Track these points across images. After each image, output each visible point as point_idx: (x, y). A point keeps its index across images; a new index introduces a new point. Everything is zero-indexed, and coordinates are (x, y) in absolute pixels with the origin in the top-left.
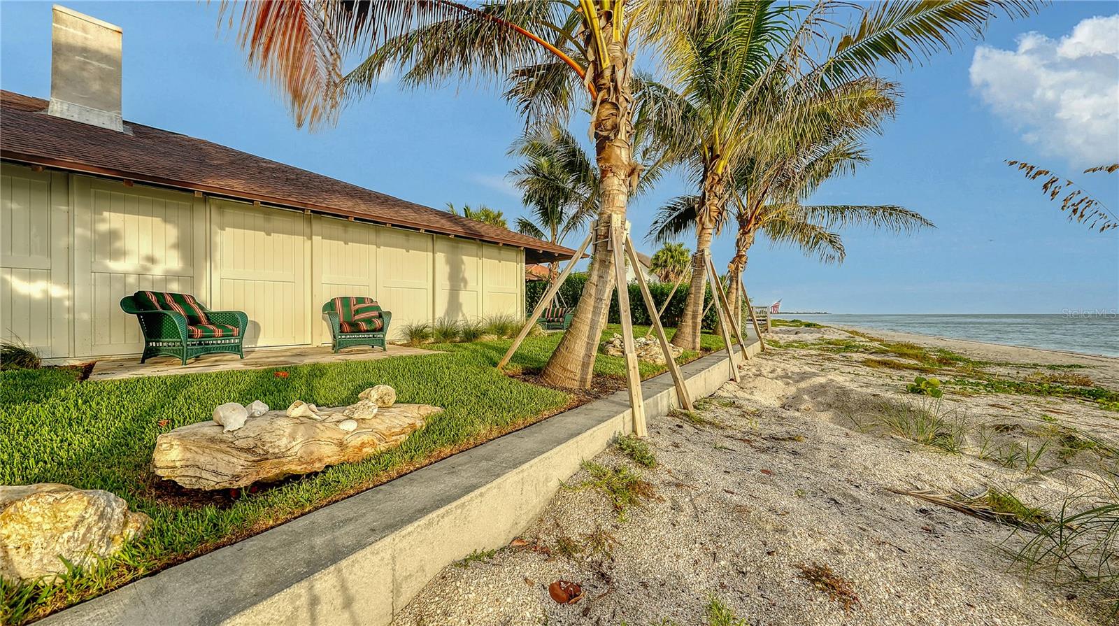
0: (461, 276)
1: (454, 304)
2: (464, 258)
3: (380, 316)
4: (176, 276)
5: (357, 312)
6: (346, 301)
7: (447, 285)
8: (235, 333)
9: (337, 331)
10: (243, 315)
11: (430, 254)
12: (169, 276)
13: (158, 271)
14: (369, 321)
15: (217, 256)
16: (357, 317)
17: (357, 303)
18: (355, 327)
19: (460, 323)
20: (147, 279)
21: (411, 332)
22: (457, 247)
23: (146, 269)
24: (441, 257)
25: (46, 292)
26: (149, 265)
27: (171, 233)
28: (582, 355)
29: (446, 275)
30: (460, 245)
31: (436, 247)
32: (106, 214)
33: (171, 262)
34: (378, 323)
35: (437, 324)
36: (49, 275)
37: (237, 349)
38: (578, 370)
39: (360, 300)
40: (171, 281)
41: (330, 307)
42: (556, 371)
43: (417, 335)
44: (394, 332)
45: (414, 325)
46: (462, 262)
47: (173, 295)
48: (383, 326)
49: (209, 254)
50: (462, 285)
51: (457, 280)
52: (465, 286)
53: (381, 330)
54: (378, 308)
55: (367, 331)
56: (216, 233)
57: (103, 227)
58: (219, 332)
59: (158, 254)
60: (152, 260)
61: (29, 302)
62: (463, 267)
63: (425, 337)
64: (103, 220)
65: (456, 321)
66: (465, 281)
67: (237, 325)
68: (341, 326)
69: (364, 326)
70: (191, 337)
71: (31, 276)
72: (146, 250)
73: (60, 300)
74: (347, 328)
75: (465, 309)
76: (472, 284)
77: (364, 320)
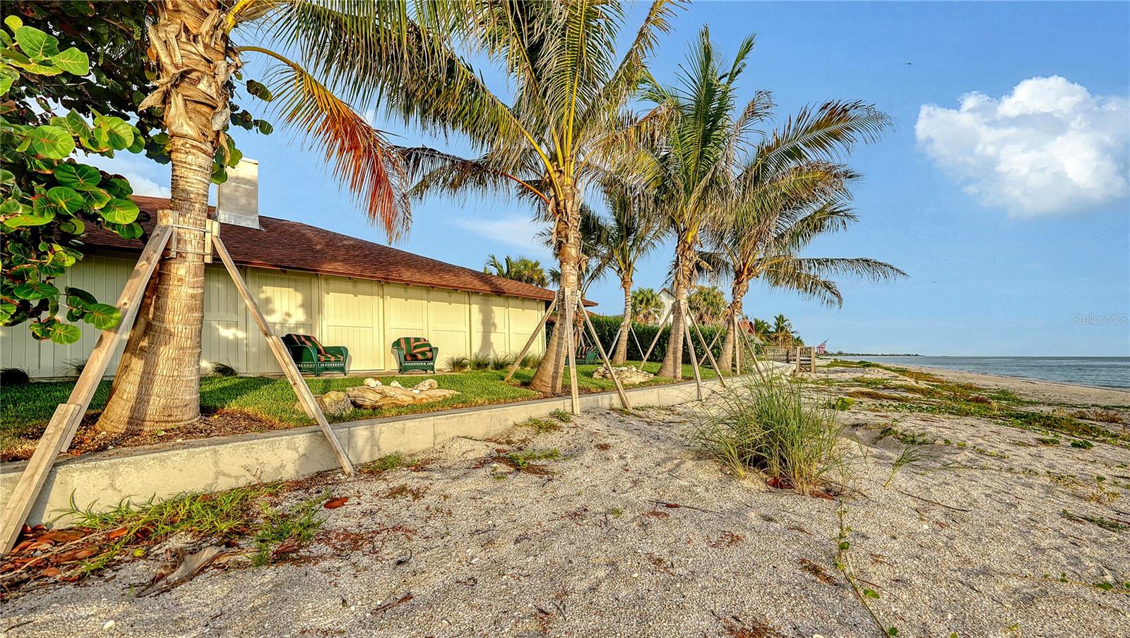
0: (492, 321)
1: (486, 343)
2: (494, 308)
3: (431, 350)
4: (302, 325)
5: (415, 348)
6: (407, 340)
7: (480, 328)
8: (342, 360)
9: (403, 360)
10: (346, 349)
11: (467, 306)
12: (298, 325)
13: (292, 321)
14: (423, 353)
15: (325, 312)
16: (415, 351)
17: (415, 341)
18: (414, 358)
19: (491, 357)
20: (286, 327)
21: (453, 363)
22: (488, 300)
23: (285, 321)
24: (475, 308)
25: (235, 335)
26: (287, 318)
27: (298, 297)
28: (552, 372)
29: (480, 322)
30: (491, 298)
31: (472, 301)
32: (264, 288)
33: (299, 316)
34: (429, 355)
35: (473, 358)
36: (236, 325)
37: (342, 370)
38: (550, 381)
39: (417, 340)
40: (299, 327)
41: (397, 344)
42: (537, 382)
43: (458, 365)
44: (441, 363)
45: (455, 358)
46: (493, 312)
47: (304, 336)
48: (432, 358)
49: (320, 311)
50: (493, 328)
51: (488, 325)
52: (495, 330)
53: (432, 359)
54: (429, 345)
55: (422, 360)
56: (324, 296)
57: (262, 296)
58: (333, 359)
59: (292, 311)
60: (288, 315)
61: (227, 340)
62: (493, 315)
63: (464, 366)
64: (263, 292)
65: (488, 355)
66: (495, 326)
67: (342, 355)
68: (405, 356)
69: (420, 357)
70: (319, 360)
71: (228, 326)
72: (285, 310)
73: (242, 339)
74: (409, 358)
75: (495, 347)
76: (500, 327)
77: (421, 353)
